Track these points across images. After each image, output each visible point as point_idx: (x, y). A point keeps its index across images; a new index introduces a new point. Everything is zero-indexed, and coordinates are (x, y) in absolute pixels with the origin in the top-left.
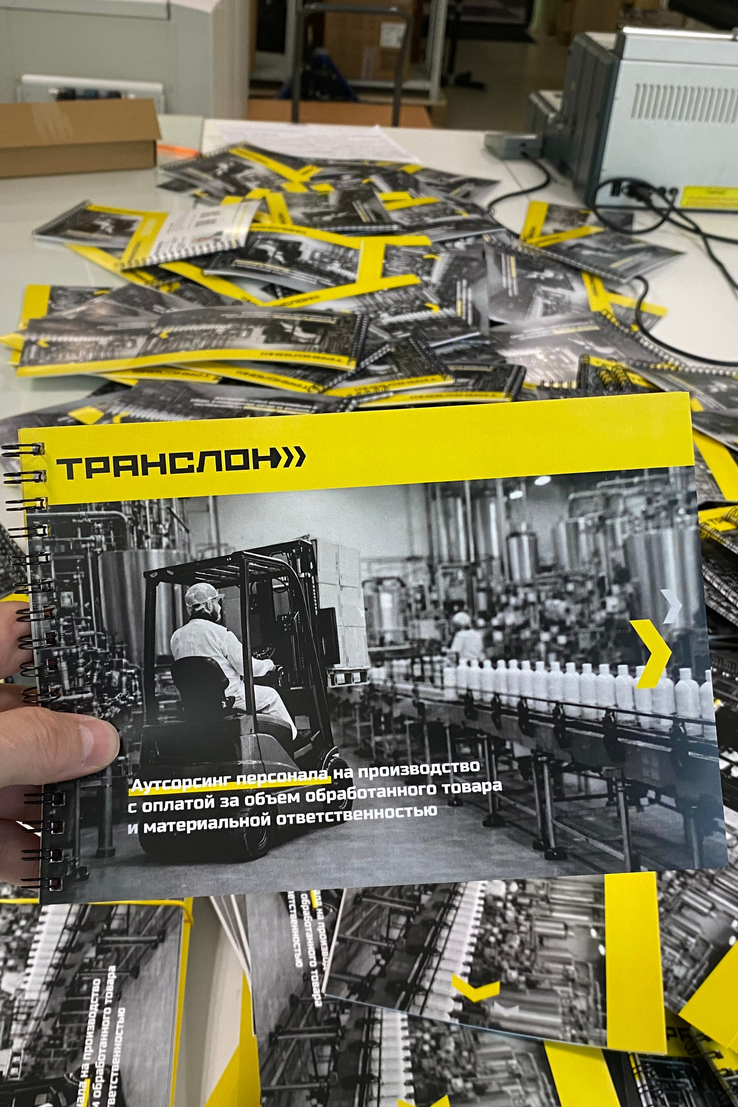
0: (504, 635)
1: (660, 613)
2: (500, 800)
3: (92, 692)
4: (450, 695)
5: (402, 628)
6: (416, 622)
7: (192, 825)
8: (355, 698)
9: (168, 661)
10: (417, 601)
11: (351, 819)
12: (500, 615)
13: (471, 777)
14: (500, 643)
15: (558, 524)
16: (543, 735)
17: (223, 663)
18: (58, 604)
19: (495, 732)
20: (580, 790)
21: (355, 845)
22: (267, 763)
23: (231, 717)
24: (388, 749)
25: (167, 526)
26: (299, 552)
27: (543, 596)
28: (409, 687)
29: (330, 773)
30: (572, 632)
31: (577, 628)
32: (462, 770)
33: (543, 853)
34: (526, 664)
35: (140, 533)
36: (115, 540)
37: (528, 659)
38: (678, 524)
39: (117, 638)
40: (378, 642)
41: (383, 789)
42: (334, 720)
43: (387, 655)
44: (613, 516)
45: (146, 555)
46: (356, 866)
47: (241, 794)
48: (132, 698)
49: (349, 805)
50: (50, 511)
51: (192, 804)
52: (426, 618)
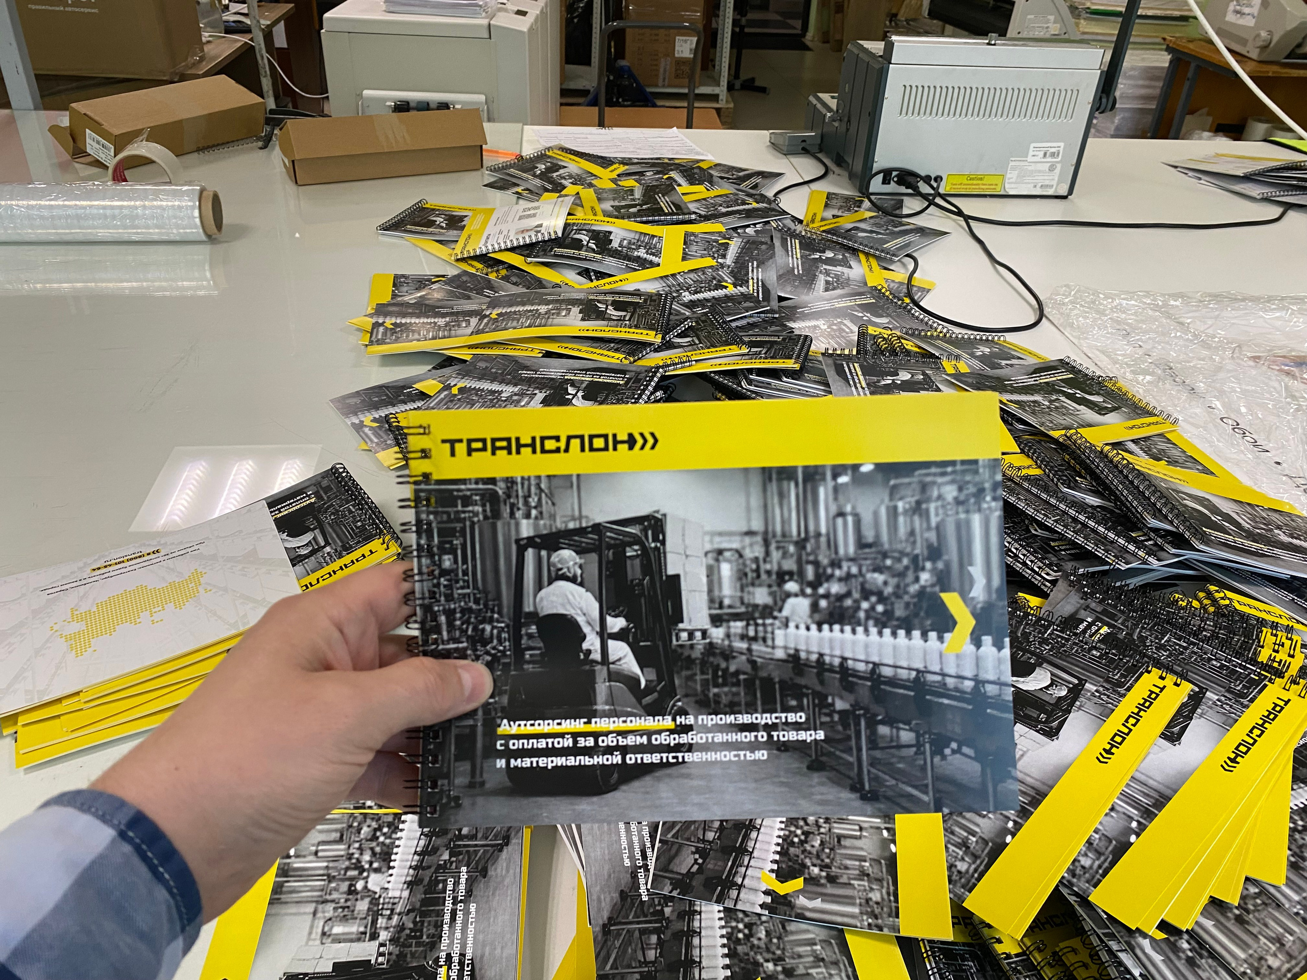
0: (829, 603)
1: (967, 588)
2: (822, 747)
3: (467, 642)
4: (780, 654)
5: (739, 594)
6: (751, 589)
7: (552, 762)
8: (697, 654)
9: (534, 617)
10: (753, 571)
11: (691, 760)
12: (826, 585)
13: (797, 726)
14: (824, 609)
15: (879, 507)
16: (861, 692)
17: (581, 620)
18: (440, 566)
19: (818, 688)
20: (892, 741)
21: (695, 783)
22: (618, 708)
23: (587, 667)
24: (724, 700)
25: (536, 499)
26: (650, 525)
27: (864, 569)
28: (744, 645)
29: (674, 720)
30: (889, 602)
31: (893, 599)
32: (789, 720)
33: (858, 795)
34: (848, 628)
35: (512, 506)
36: (491, 511)
37: (849, 624)
38: (985, 509)
39: (490, 597)
40: (717, 606)
41: (720, 735)
42: (678, 673)
43: (726, 617)
44: (928, 500)
45: (517, 525)
46: (695, 801)
47: (596, 735)
48: (501, 648)
49: (690, 748)
50: (435, 484)
51: (553, 743)
52: (760, 585)
